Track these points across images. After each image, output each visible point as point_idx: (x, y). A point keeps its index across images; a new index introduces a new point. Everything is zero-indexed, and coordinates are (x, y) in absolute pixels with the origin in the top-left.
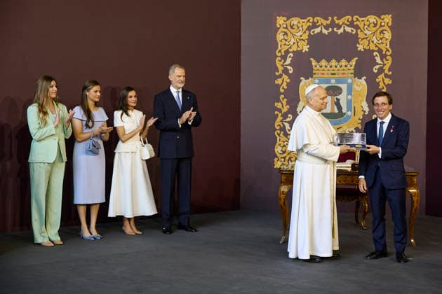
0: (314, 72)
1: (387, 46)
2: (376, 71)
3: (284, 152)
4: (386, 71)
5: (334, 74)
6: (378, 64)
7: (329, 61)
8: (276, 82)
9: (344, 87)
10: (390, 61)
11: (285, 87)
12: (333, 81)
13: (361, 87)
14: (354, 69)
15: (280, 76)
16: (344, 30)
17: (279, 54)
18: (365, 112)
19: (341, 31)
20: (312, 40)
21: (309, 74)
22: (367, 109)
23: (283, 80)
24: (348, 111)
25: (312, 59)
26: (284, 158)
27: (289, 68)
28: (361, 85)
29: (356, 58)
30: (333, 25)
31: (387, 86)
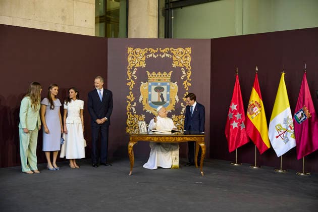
1: (188, 65)
2: (182, 79)
3: (132, 124)
4: (188, 79)
6: (184, 75)
7: (157, 73)
8: (127, 84)
9: (165, 87)
10: (190, 73)
11: (133, 87)
12: (159, 84)
14: (171, 78)
15: (130, 81)
16: (165, 56)
17: (129, 69)
19: (163, 56)
20: (148, 61)
21: (146, 80)
22: (178, 100)
23: (131, 83)
25: (147, 72)
26: (132, 127)
27: (135, 76)
28: (175, 86)
29: (172, 72)
30: (159, 52)
31: (189, 87)
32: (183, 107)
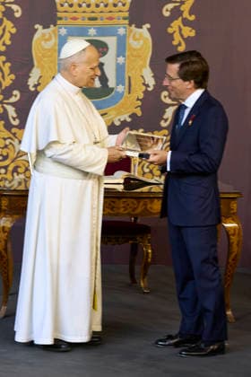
0: (59, 15)
2: (167, 14)
4: (186, 15)
5: (95, 19)
6: (171, 2)
9: (111, 42)
11: (8, 43)
12: (92, 31)
13: (141, 42)
14: (130, 10)
15: (0, 22)
18: (147, 86)
21: (50, 19)
22: (151, 82)
23: (4, 30)
24: (118, 85)
26: (6, 168)
27: (15, 7)
28: (142, 38)
31: (187, 40)
32: (168, 106)
